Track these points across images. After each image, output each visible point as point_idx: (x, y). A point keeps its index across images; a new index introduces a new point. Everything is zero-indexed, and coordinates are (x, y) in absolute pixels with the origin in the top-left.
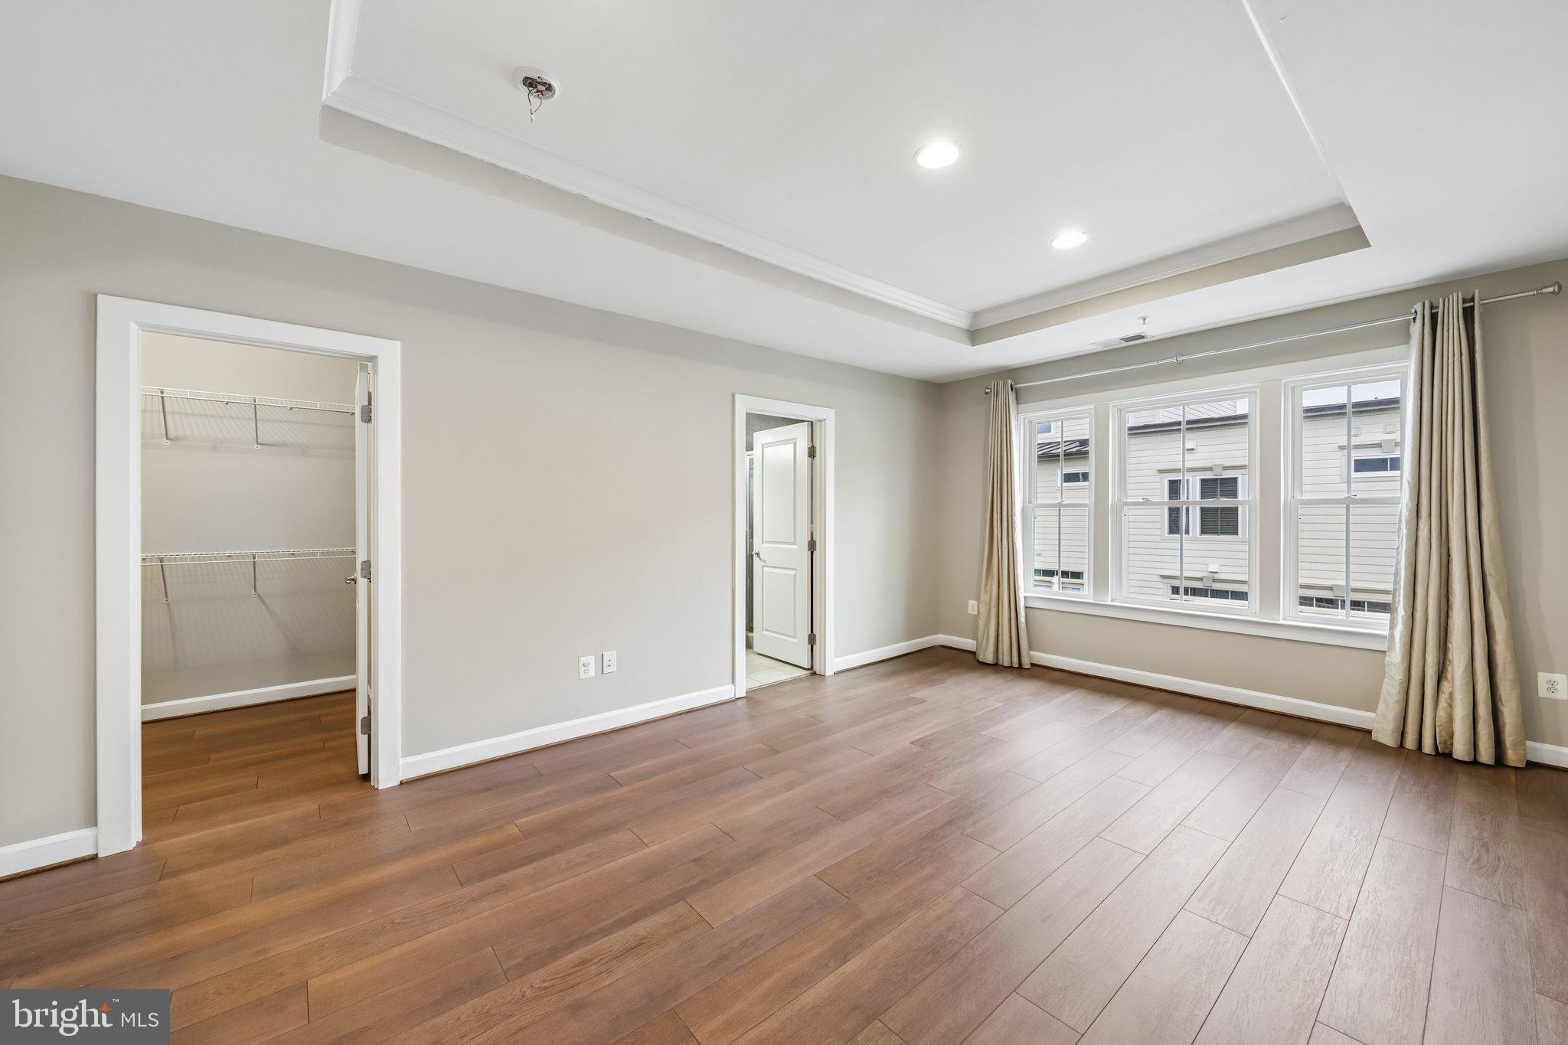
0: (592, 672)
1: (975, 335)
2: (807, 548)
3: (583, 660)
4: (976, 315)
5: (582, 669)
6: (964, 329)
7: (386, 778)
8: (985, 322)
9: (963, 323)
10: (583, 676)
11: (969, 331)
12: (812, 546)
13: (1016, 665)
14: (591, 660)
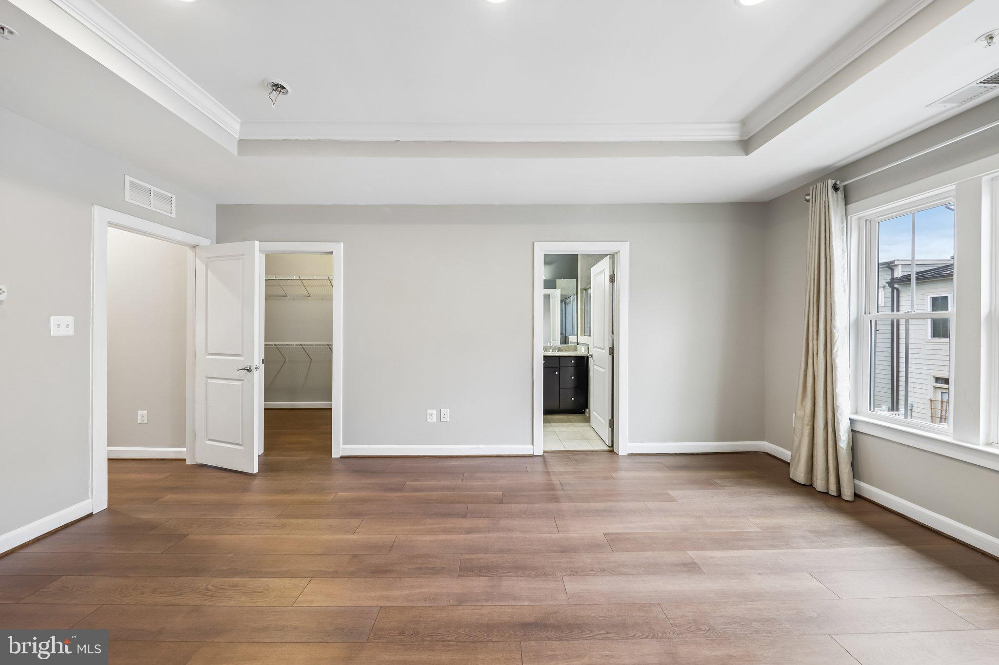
0: (434, 419)
1: (746, 145)
2: (608, 352)
3: (429, 411)
4: (744, 122)
5: (428, 416)
6: (735, 142)
7: (336, 453)
8: (756, 126)
9: (731, 134)
10: (429, 420)
11: (741, 141)
12: (612, 351)
13: (833, 490)
14: (434, 412)
